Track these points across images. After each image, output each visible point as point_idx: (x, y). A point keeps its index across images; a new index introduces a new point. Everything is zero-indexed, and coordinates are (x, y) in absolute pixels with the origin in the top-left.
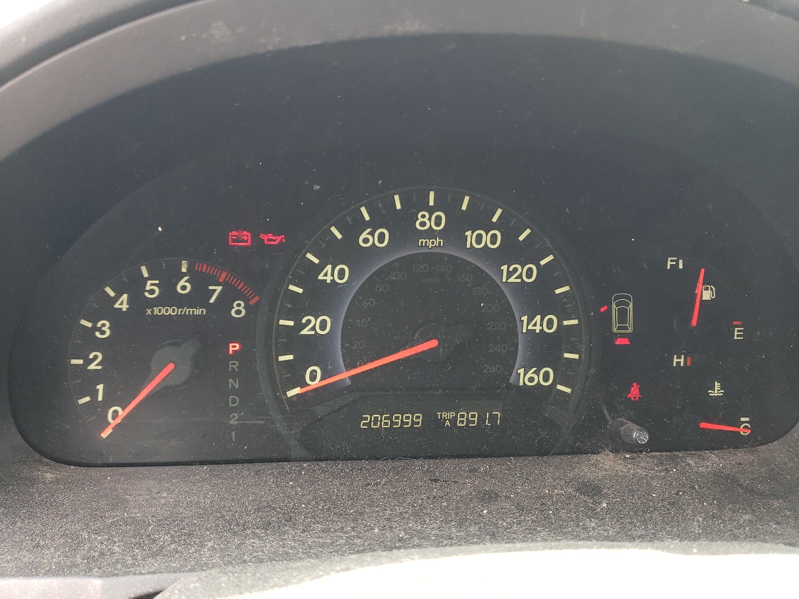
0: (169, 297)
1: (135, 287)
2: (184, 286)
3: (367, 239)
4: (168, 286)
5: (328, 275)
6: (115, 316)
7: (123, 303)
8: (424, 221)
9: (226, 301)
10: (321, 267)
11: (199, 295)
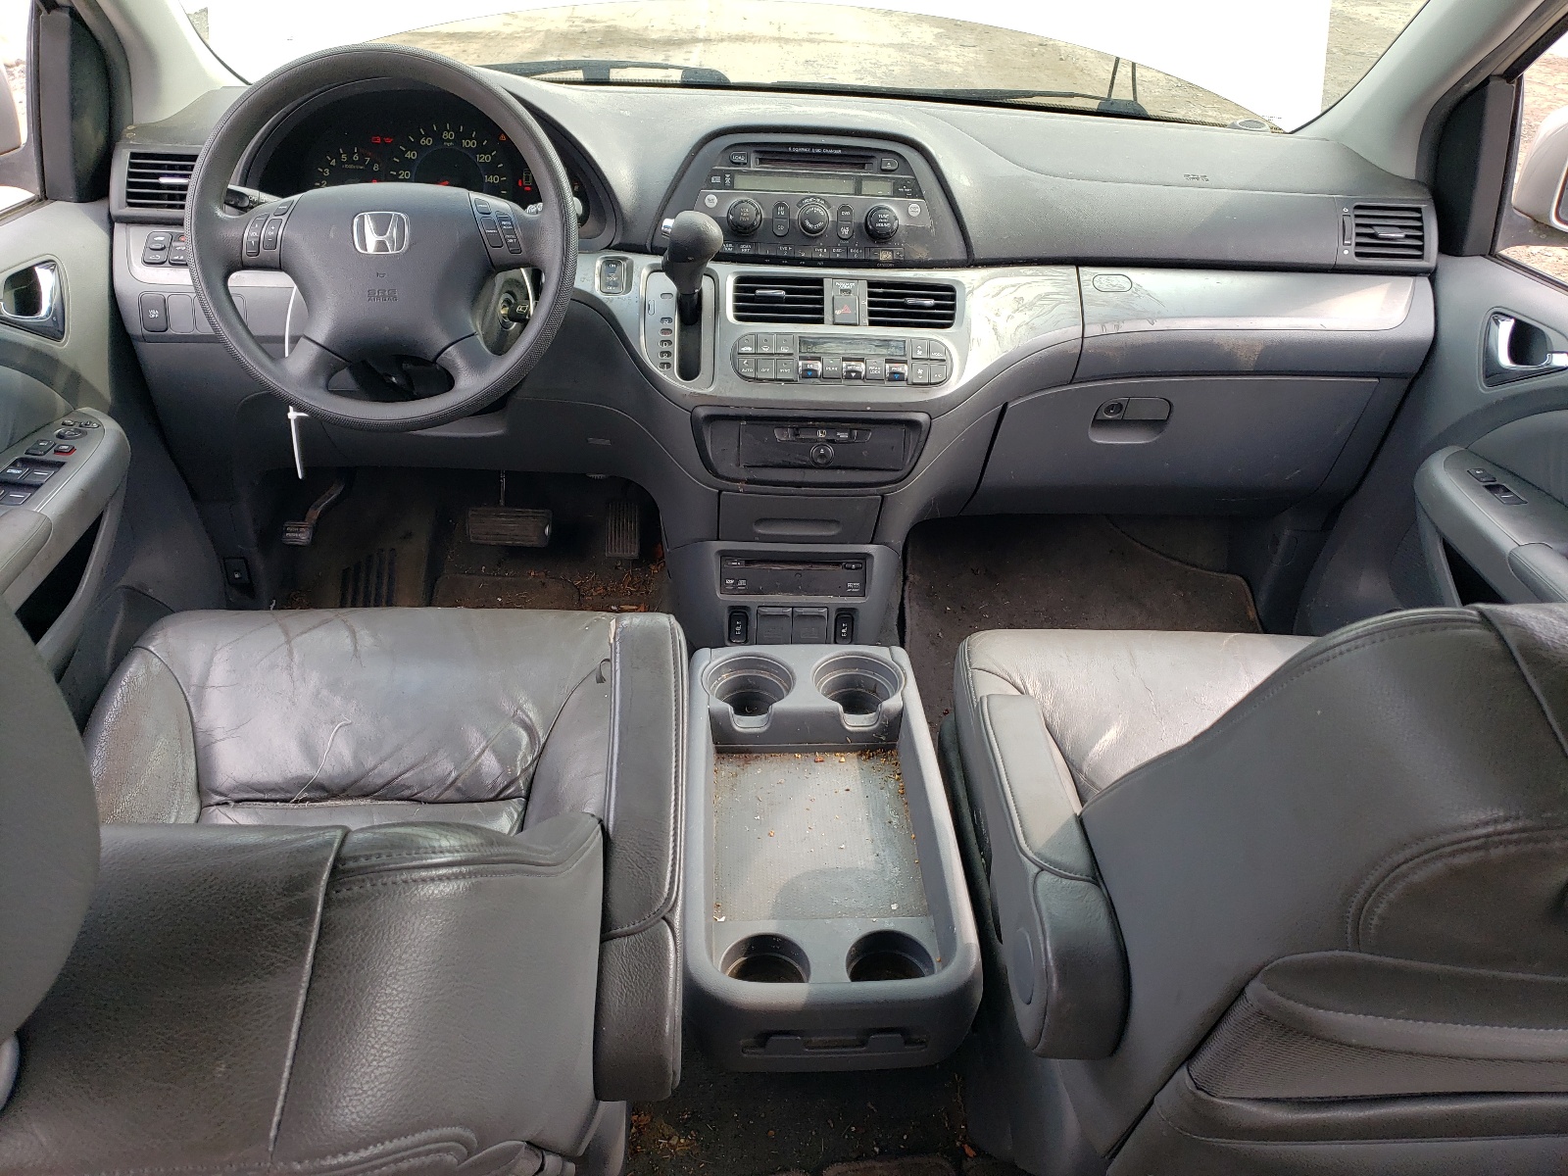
0: (350, 161)
1: (338, 157)
2: (356, 157)
3: (424, 142)
4: (350, 157)
5: (409, 155)
6: (331, 167)
7: (333, 163)
8: (446, 135)
9: (371, 164)
10: (406, 151)
11: (362, 161)
